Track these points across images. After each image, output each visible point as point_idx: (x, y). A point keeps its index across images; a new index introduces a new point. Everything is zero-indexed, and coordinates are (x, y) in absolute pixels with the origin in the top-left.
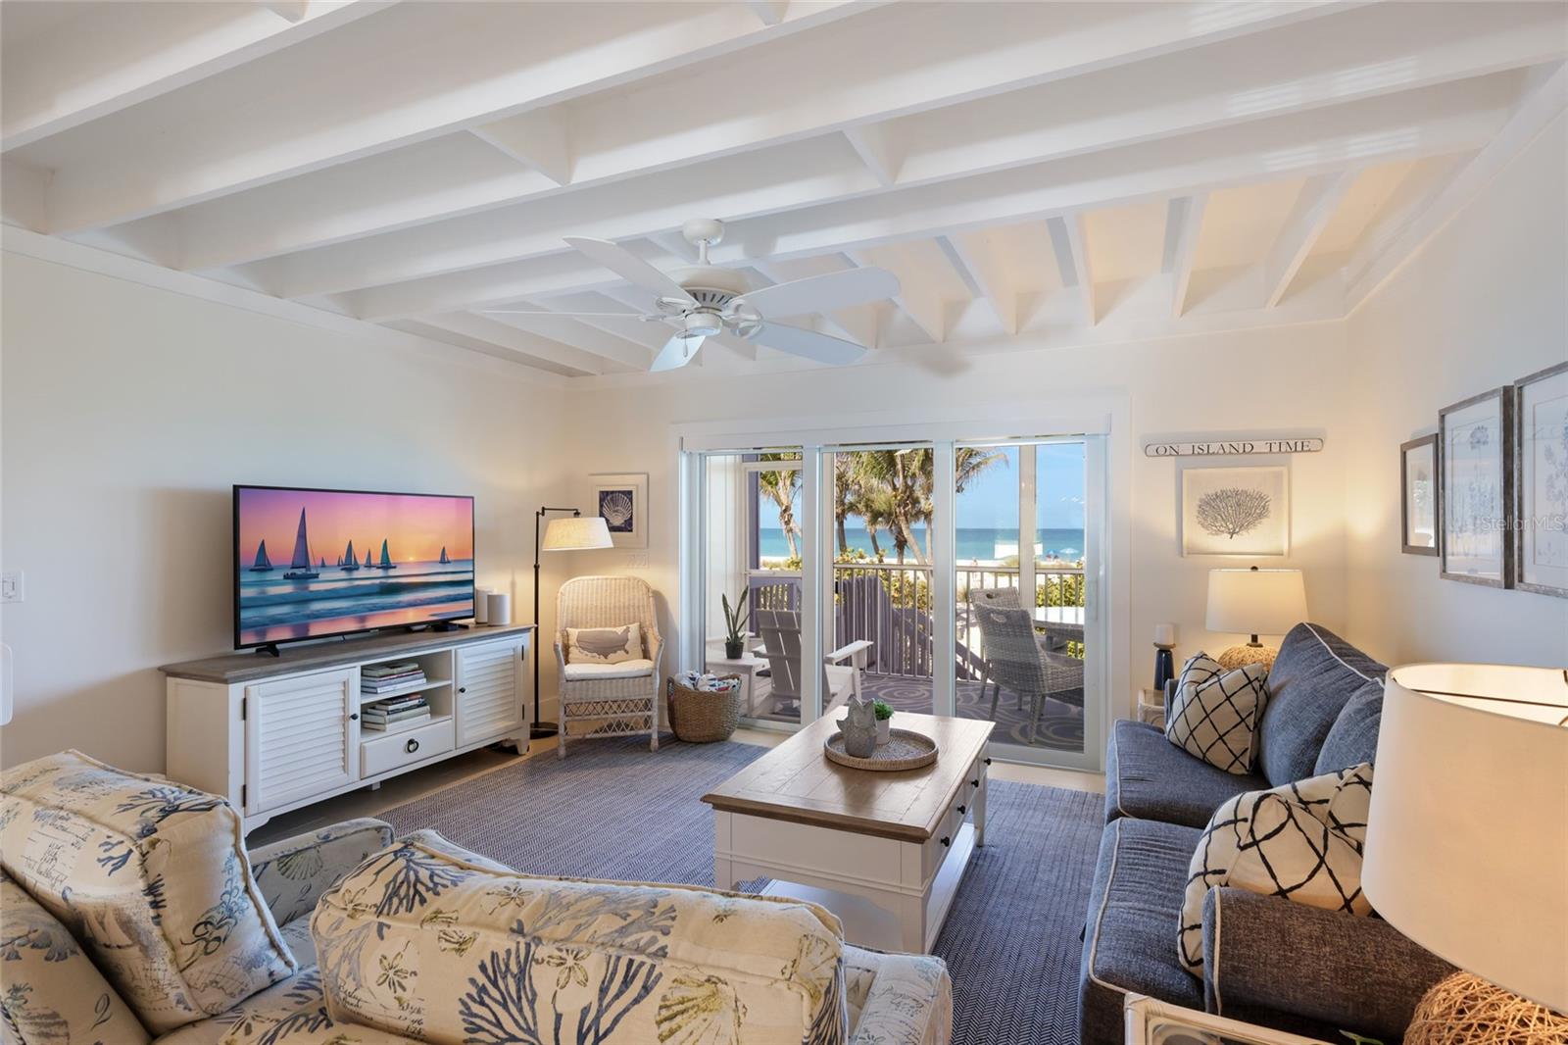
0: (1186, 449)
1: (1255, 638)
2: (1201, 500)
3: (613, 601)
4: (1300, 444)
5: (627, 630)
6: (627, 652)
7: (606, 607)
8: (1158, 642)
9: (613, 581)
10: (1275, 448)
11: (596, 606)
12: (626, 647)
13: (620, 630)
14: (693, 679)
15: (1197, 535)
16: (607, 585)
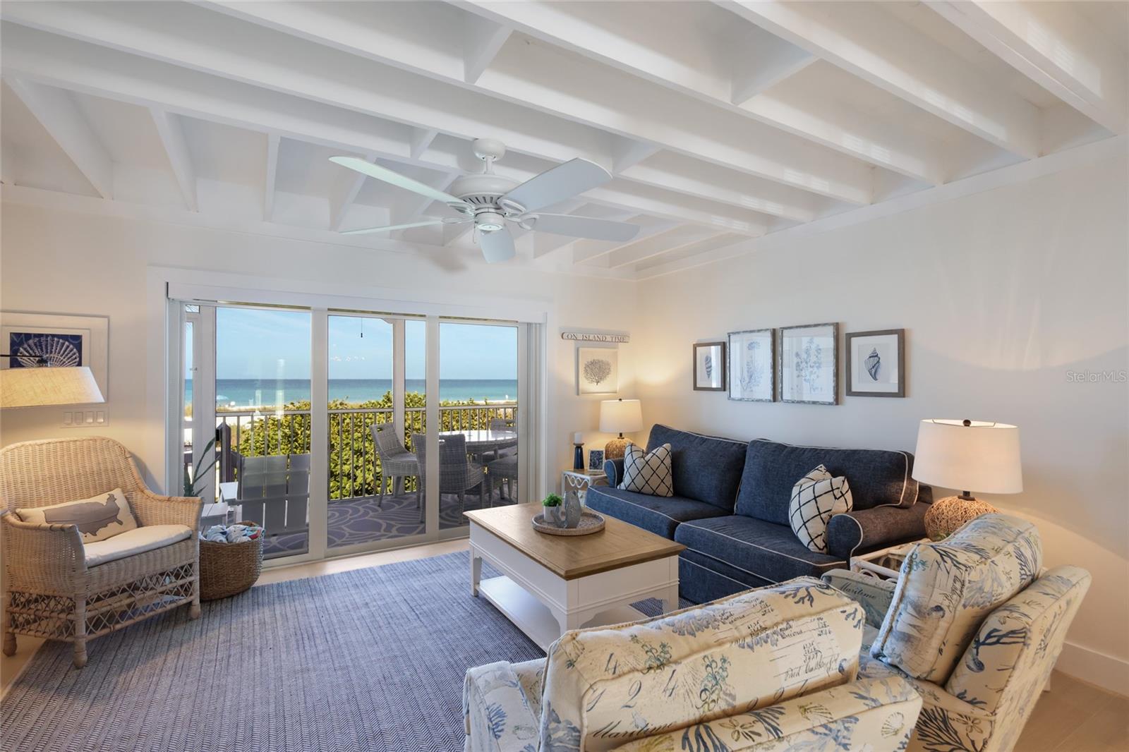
0: (580, 337)
1: (621, 435)
2: (586, 365)
3: (74, 468)
4: (622, 338)
5: (112, 498)
6: (121, 523)
7: (65, 476)
8: (576, 443)
9: (71, 444)
10: (614, 340)
11: (51, 478)
12: (119, 517)
13: (102, 499)
14: (224, 533)
15: (587, 385)
16: (62, 450)
